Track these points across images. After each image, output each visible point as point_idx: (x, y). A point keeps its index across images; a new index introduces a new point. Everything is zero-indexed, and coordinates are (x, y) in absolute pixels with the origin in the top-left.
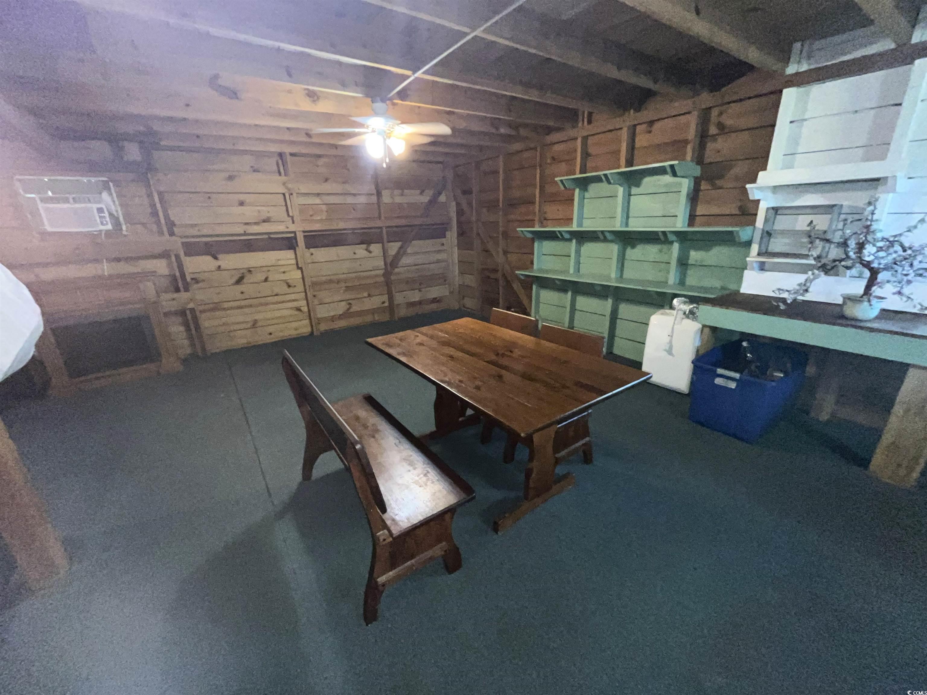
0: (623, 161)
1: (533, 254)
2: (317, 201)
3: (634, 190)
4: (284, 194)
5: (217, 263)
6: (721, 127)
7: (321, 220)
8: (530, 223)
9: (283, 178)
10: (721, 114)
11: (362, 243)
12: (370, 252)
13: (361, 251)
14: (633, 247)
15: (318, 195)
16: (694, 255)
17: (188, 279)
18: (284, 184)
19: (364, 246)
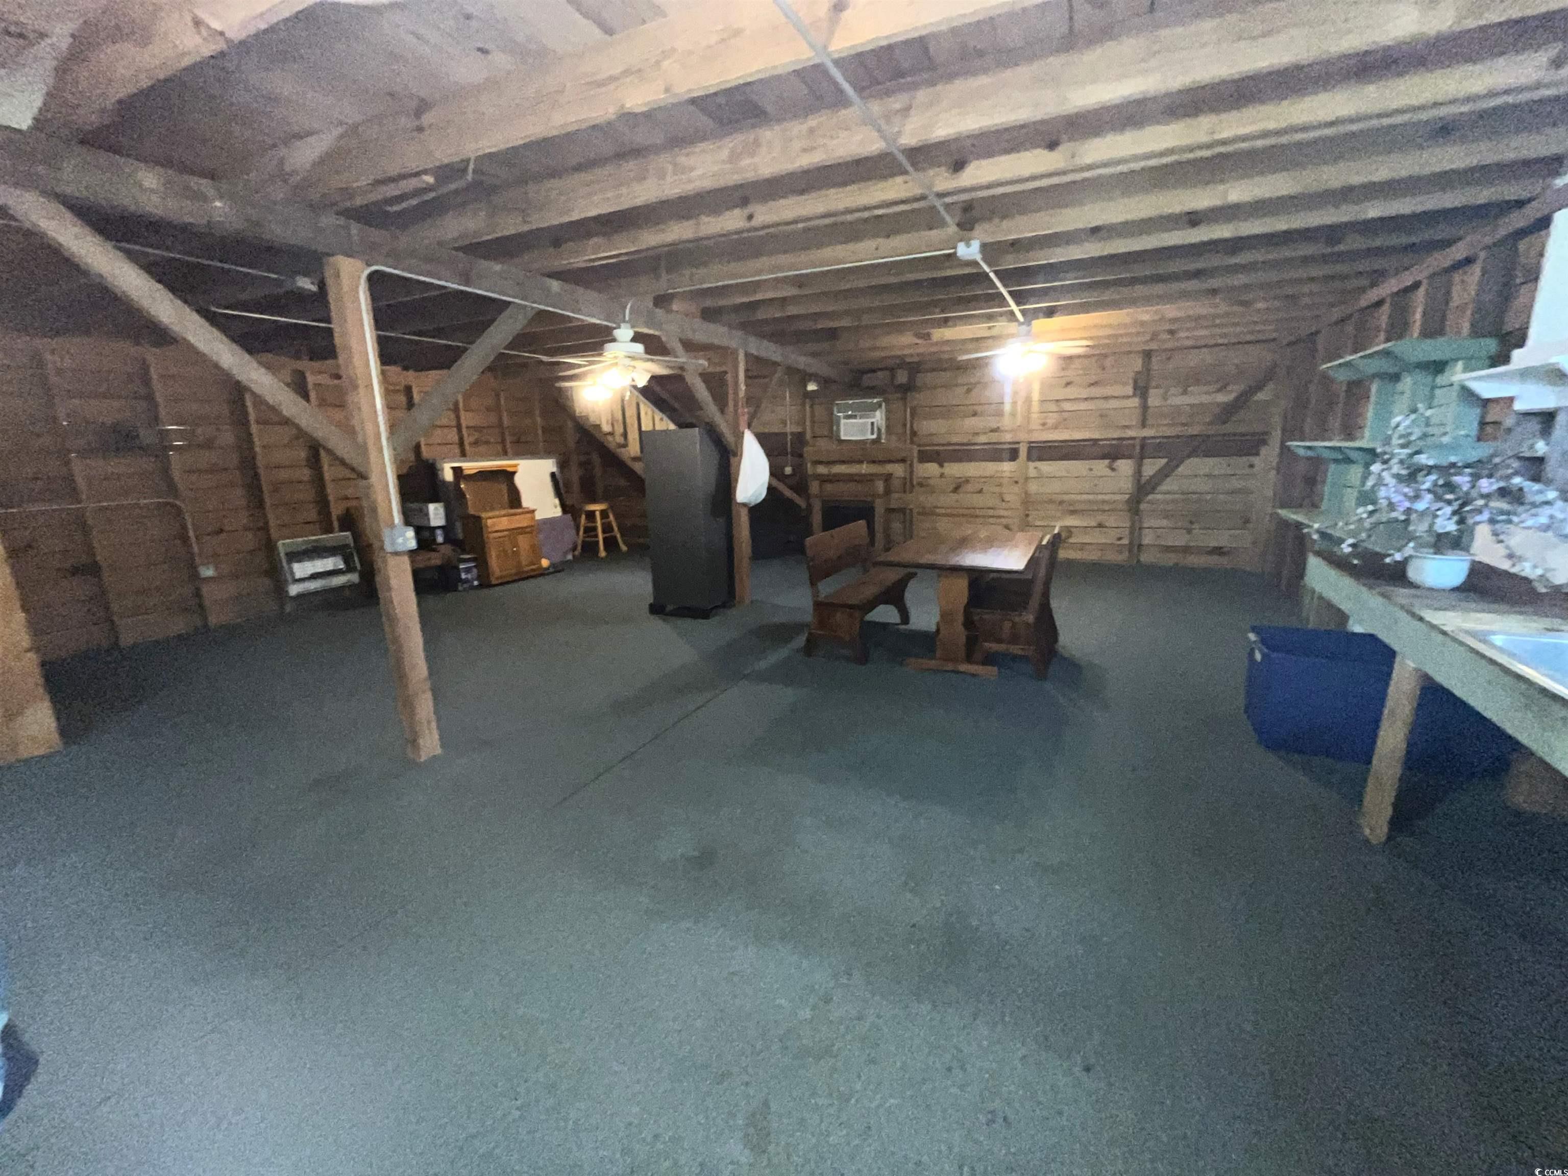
1: (1326, 484)
2: (1054, 408)
3: (1439, 380)
5: (941, 470)
11: (1103, 457)
12: (1113, 469)
13: (1101, 466)
15: (1057, 401)
17: (915, 483)
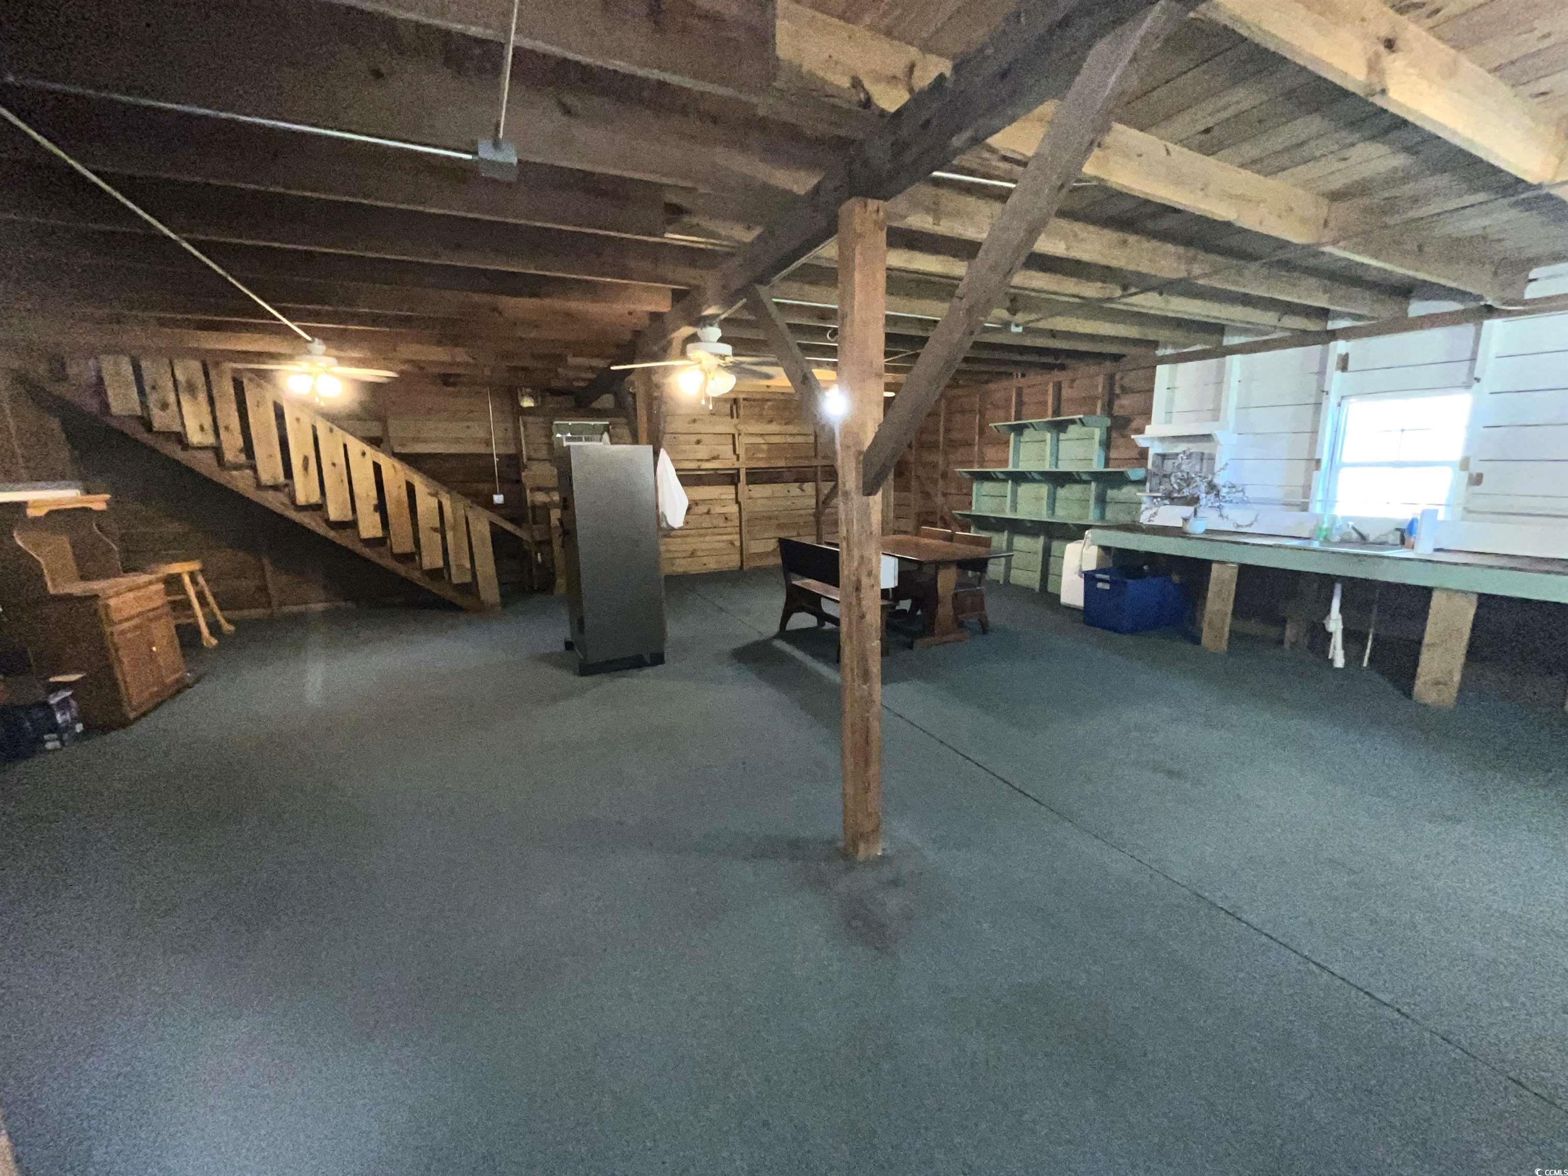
0: (1050, 411)
1: (971, 495)
2: (760, 440)
3: (1062, 436)
4: (733, 436)
6: (1123, 388)
7: (762, 459)
8: (970, 463)
9: (735, 420)
10: (1122, 379)
11: (796, 481)
12: (803, 490)
13: (794, 489)
14: (1063, 486)
15: (762, 435)
16: (1111, 493)
18: (736, 426)
19: (798, 484)
